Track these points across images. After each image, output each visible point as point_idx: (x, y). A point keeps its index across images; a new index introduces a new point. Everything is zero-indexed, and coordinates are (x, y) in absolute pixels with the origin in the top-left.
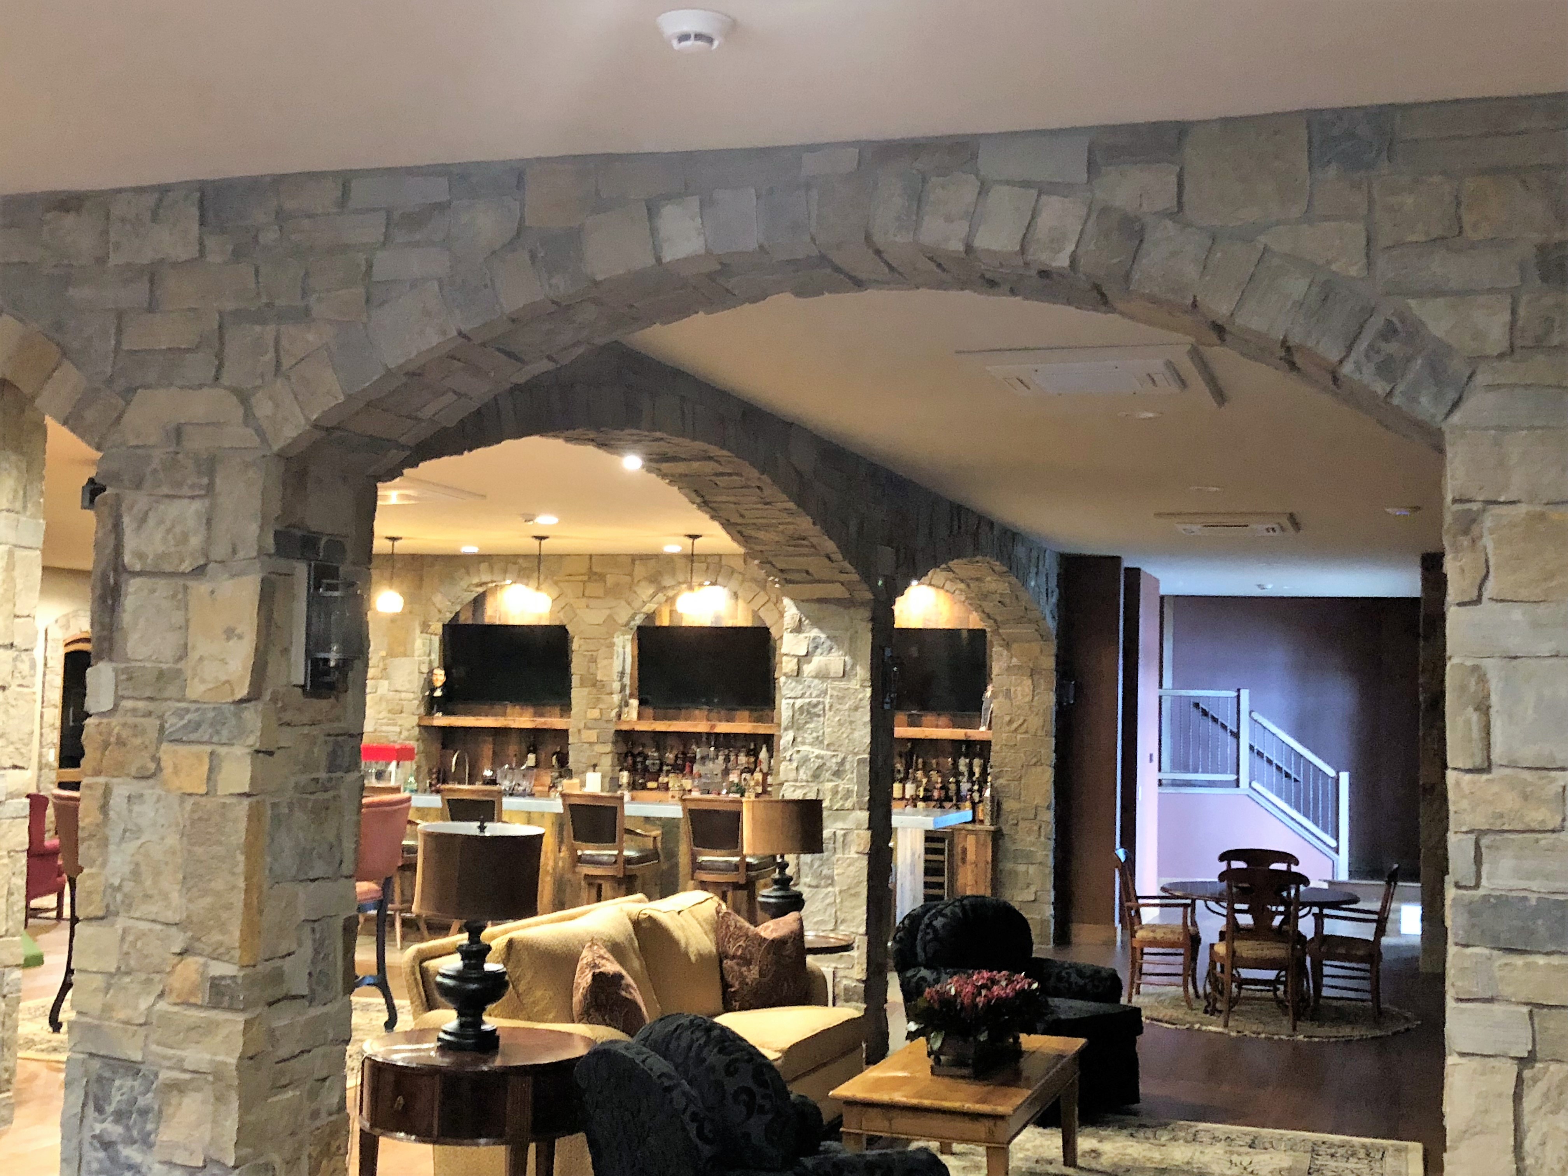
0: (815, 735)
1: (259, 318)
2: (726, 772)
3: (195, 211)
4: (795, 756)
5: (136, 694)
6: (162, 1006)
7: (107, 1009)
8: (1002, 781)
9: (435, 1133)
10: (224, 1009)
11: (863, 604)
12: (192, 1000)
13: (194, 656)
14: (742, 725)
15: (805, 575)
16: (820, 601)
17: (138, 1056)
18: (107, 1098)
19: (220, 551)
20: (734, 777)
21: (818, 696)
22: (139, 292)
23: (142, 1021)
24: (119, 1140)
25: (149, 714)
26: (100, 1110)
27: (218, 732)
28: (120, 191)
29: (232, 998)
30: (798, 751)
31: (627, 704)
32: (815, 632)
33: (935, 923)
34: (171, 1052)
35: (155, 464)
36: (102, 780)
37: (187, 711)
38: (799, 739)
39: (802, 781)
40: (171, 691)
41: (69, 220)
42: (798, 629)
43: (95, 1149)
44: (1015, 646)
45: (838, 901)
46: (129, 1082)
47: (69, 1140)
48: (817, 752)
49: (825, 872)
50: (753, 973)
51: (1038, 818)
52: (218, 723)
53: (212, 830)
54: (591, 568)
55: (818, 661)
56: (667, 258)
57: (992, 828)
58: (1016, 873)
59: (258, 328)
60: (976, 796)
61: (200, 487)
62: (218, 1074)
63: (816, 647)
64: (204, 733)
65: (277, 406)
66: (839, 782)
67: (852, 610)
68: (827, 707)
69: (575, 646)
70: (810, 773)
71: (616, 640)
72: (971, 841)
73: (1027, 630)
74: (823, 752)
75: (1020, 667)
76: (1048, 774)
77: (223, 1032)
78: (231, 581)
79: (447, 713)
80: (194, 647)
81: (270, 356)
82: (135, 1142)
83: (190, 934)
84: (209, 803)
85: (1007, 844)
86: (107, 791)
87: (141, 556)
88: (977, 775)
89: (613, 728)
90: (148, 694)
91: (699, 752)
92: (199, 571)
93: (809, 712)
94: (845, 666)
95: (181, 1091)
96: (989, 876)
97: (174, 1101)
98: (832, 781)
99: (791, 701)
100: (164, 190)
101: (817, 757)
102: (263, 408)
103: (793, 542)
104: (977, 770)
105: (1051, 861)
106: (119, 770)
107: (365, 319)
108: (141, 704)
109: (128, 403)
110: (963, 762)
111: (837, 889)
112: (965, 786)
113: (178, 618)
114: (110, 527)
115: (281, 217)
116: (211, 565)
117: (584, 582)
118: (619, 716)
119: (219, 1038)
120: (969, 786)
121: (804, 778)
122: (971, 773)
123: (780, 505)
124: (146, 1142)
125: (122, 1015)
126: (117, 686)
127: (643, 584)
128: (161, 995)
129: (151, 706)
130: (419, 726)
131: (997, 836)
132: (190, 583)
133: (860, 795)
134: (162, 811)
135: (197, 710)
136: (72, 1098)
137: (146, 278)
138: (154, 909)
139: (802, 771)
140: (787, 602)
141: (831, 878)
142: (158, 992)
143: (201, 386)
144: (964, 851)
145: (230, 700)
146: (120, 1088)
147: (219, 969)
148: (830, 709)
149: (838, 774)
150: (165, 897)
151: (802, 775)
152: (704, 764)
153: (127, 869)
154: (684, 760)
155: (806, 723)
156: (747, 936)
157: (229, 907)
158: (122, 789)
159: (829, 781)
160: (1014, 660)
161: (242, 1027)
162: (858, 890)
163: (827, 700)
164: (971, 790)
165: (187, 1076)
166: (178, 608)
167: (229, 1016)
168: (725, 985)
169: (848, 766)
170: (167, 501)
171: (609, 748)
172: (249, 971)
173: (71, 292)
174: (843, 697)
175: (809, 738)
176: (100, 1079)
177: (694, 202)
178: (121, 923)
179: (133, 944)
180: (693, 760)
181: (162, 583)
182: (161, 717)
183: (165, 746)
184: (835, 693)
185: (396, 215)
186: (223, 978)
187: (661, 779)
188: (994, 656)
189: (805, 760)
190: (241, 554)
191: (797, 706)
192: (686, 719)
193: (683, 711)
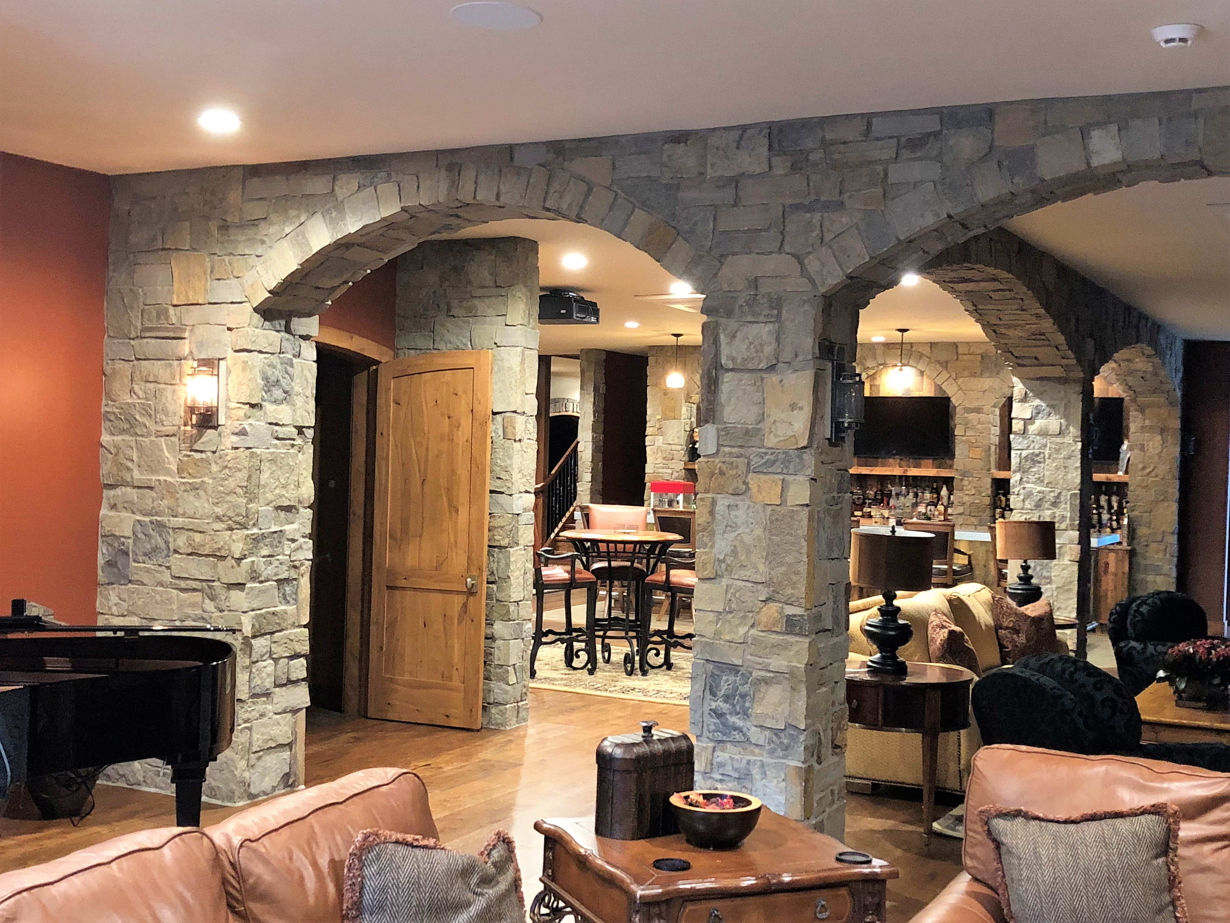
0: (1037, 476)
1: (810, 209)
2: (915, 505)
3: (766, 142)
4: (1022, 491)
5: (732, 444)
6: (753, 632)
7: (717, 633)
8: (1136, 513)
9: (880, 723)
10: (796, 635)
11: (1075, 381)
12: (774, 629)
13: (768, 422)
14: (927, 470)
15: (1034, 360)
16: (1041, 379)
17: (739, 662)
18: (718, 686)
19: (787, 356)
20: (922, 509)
21: (1040, 448)
22: (728, 194)
23: (742, 641)
24: (727, 712)
25: (740, 456)
26: (713, 694)
27: (787, 467)
28: (714, 130)
29: (801, 628)
30: (1024, 488)
32: (1037, 402)
33: (1141, 609)
34: (761, 660)
35: (741, 302)
36: (710, 495)
37: (766, 454)
38: (1024, 479)
39: (1027, 509)
40: (755, 441)
41: (680, 149)
42: (1024, 399)
43: (712, 717)
44: (1147, 411)
45: (1055, 594)
46: (732, 678)
47: (695, 711)
48: (1039, 488)
49: (1045, 574)
50: (1021, 639)
51: (1165, 540)
52: (787, 462)
53: (784, 526)
55: (1039, 423)
56: (1095, 163)
57: (1129, 548)
58: (1147, 582)
59: (808, 215)
60: (1115, 524)
61: (772, 316)
62: (792, 674)
63: (1039, 413)
64: (777, 468)
65: (823, 265)
66: (1055, 510)
67: (1067, 386)
68: (1047, 456)
70: (1033, 503)
72: (1112, 557)
73: (1159, 399)
74: (1043, 489)
75: (1151, 427)
76: (1175, 507)
77: (795, 648)
78: (795, 375)
80: (769, 416)
81: (817, 232)
82: (739, 713)
83: (772, 589)
84: (782, 510)
85: (1139, 559)
86: (714, 502)
87: (733, 359)
88: (1115, 508)
90: (739, 443)
91: (894, 490)
92: (772, 368)
93: (1033, 460)
94: (1061, 427)
95: (766, 683)
96: (1126, 583)
97: (763, 689)
98: (1050, 509)
99: (1019, 452)
100: (744, 128)
101: (1039, 492)
102: (813, 265)
103: (1034, 337)
104: (1115, 505)
105: (1174, 573)
106: (720, 490)
107: (883, 209)
108: (734, 450)
109: (722, 264)
110: (1103, 499)
111: (1054, 586)
112: (1105, 517)
113: (757, 397)
114: (711, 341)
115: (824, 143)
116: (780, 365)
119: (792, 653)
120: (1108, 516)
121: (1029, 506)
122: (1110, 507)
123: (1033, 312)
124: (746, 714)
125: (728, 637)
126: (718, 439)
128: (752, 626)
129: (742, 451)
131: (1132, 554)
132: (764, 376)
133: (1072, 519)
134: (751, 514)
135: (772, 454)
136: (697, 687)
137: (734, 185)
138: (748, 574)
139: (1027, 503)
140: (1015, 380)
141: (1050, 578)
142: (750, 624)
143: (771, 253)
144: (1107, 564)
145: (795, 447)
146: (727, 680)
147: (791, 610)
148: (1049, 458)
149: (1055, 504)
150: (755, 567)
151: (1028, 505)
152: (898, 499)
153: (729, 550)
154: (882, 494)
155: (1031, 467)
156: (1016, 614)
157: (797, 573)
158: (723, 502)
159: (1047, 509)
160: (1147, 421)
161: (807, 645)
162: (1071, 587)
163: (1047, 452)
164: (1111, 519)
165: (772, 675)
166: (758, 391)
167: (802, 639)
168: (1002, 647)
169: (1062, 499)
170: (749, 325)
172: (809, 612)
173: (681, 195)
174: (1059, 449)
175: (1033, 479)
176: (713, 675)
177: (1114, 128)
178: (724, 582)
179: (734, 594)
180: (889, 496)
181: (747, 375)
182: (748, 458)
183: (750, 475)
184: (1053, 446)
185: (903, 140)
186: (795, 616)
187: (865, 510)
188: (1131, 419)
189: (1029, 495)
190: (800, 358)
191: (1023, 456)
192: (883, 465)
193: (880, 460)
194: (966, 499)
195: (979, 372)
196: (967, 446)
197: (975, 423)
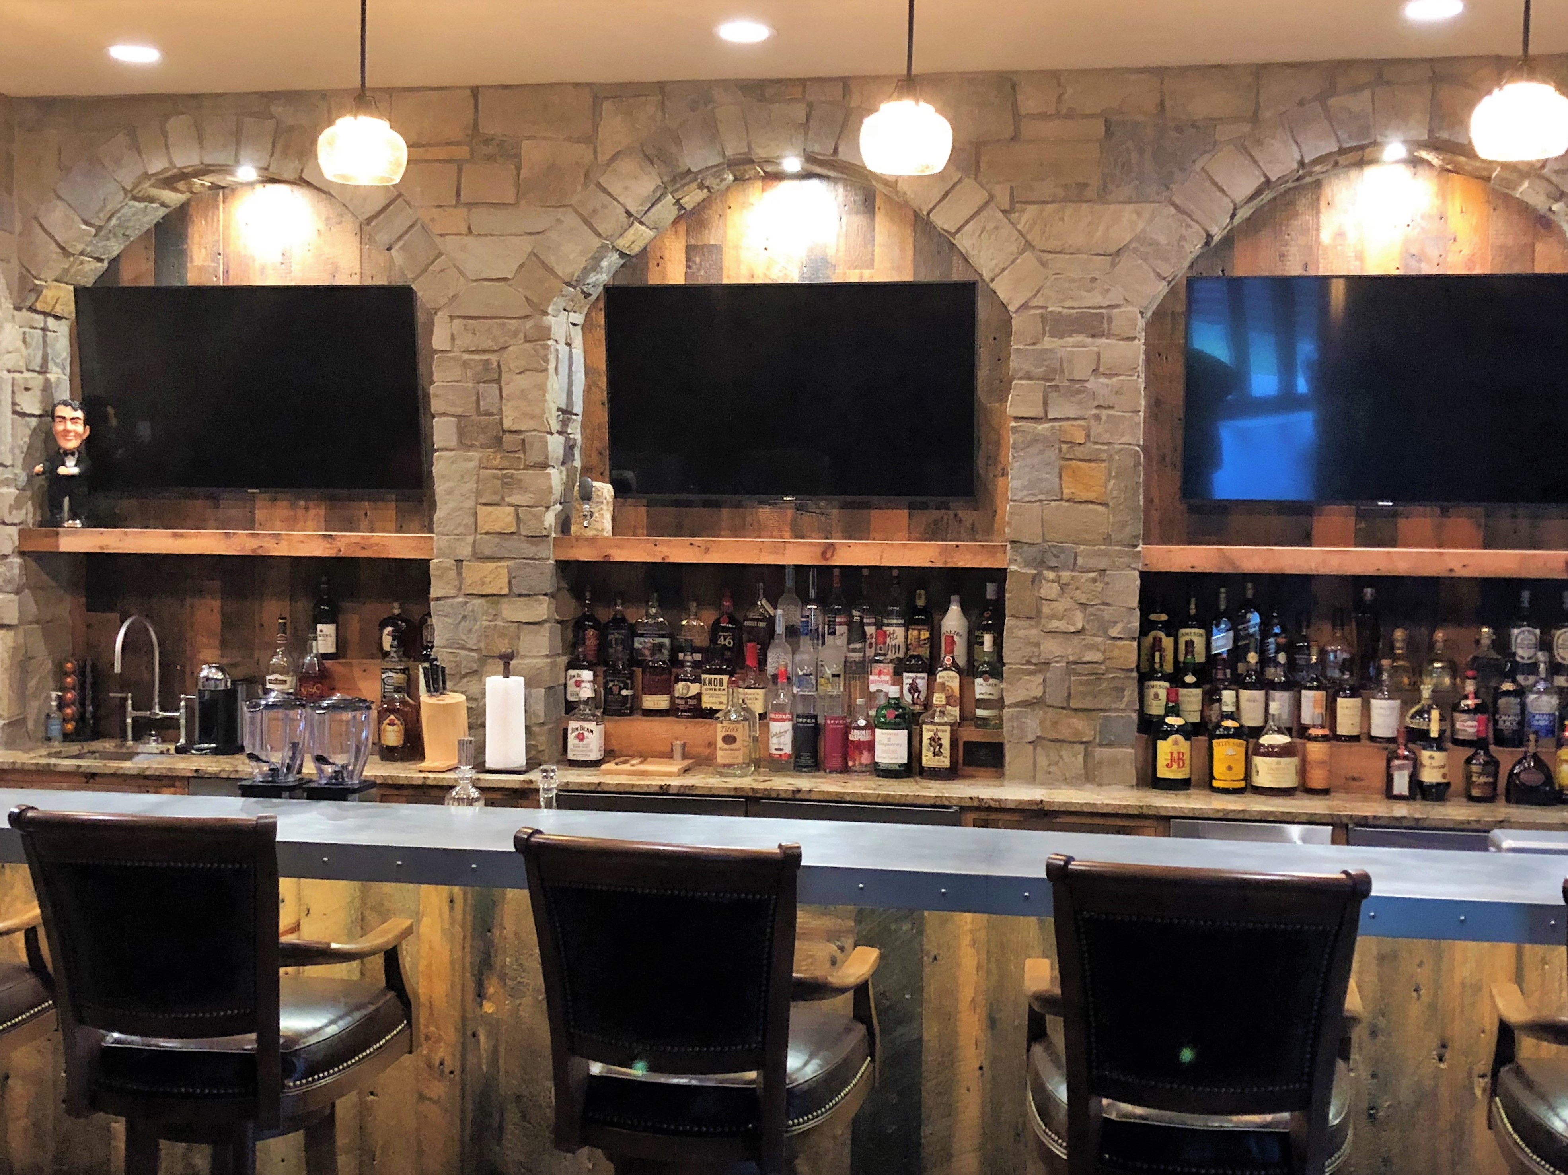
2: (859, 669)
14: (893, 546)
20: (881, 684)
31: (586, 496)
54: (476, 124)
69: (439, 339)
71: (550, 320)
79: (95, 521)
89: (549, 556)
91: (779, 617)
117: (459, 164)
118: (565, 525)
127: (627, 165)
130: (22, 554)
152: (795, 648)
154: (738, 631)
171: (542, 609)
180: (766, 638)
187: (679, 688)
192: (737, 531)
193: (725, 512)
194: (1051, 648)
195: (1095, 183)
196: (1052, 454)
197: (1081, 370)
